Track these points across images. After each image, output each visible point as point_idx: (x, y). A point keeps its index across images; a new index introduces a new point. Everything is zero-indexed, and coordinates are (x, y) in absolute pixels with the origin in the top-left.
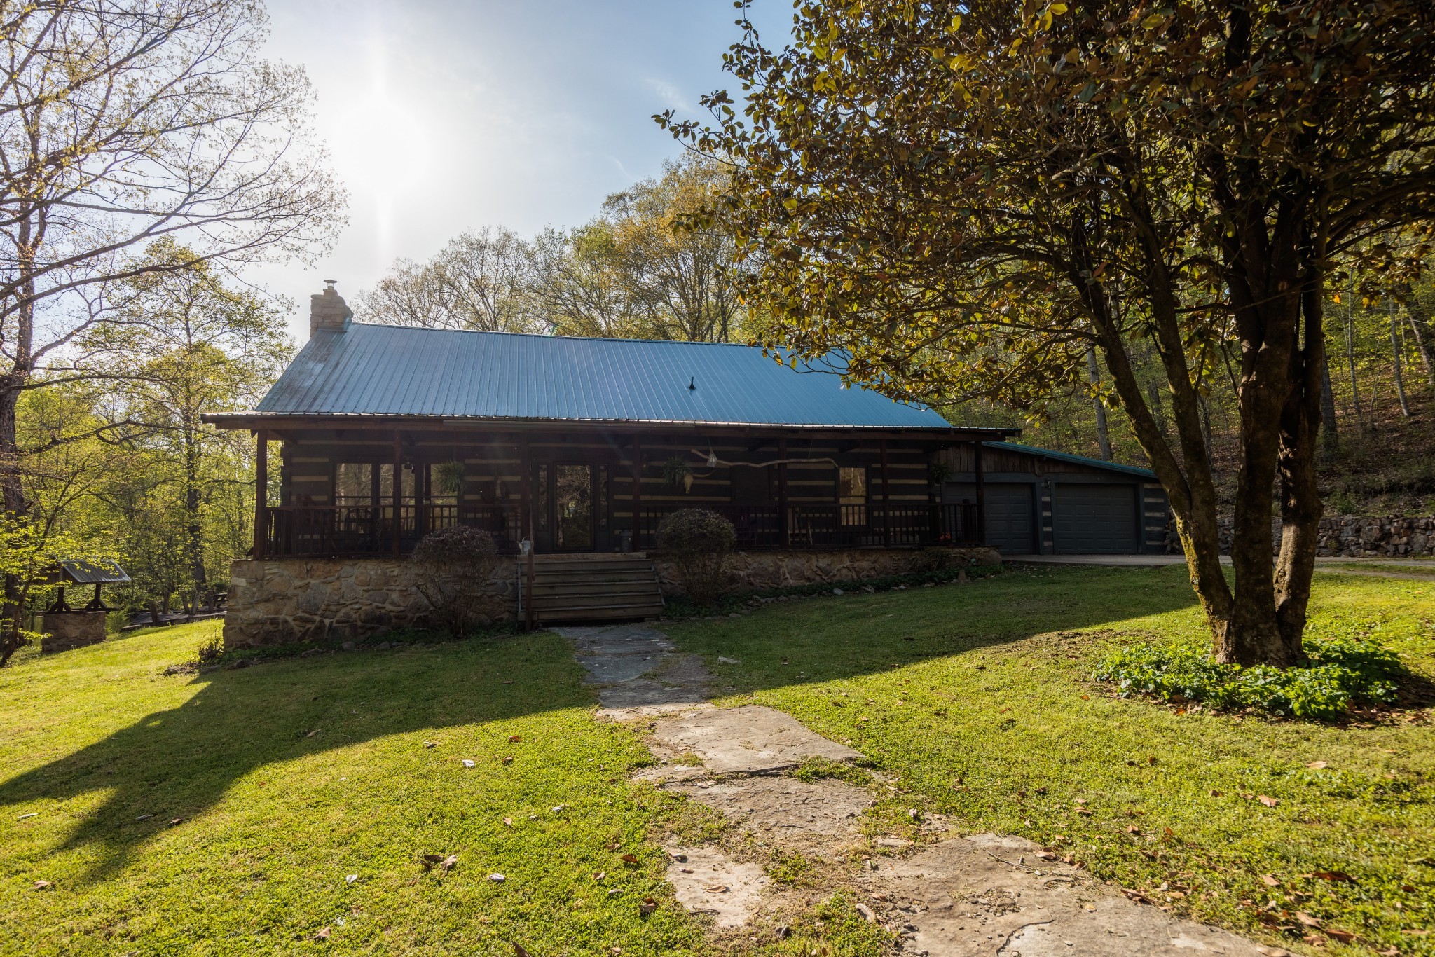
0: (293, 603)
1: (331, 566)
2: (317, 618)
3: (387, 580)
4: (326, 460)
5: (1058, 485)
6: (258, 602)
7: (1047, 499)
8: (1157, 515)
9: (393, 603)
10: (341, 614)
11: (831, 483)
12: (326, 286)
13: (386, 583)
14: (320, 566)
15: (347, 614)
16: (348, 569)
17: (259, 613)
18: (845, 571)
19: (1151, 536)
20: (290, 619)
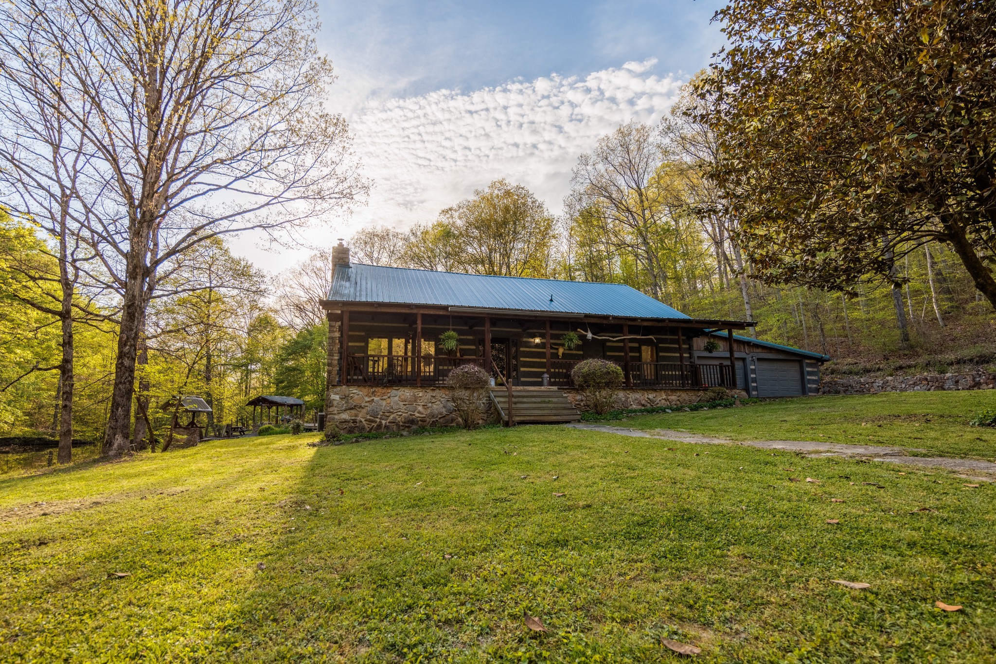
0: (364, 411)
1: (384, 391)
2: (378, 420)
3: (416, 399)
4: (363, 334)
5: (759, 359)
6: (346, 410)
7: (753, 367)
8: (814, 378)
9: (419, 412)
10: (391, 417)
11: (637, 354)
12: (338, 242)
13: (415, 401)
14: (379, 390)
15: (394, 418)
16: (394, 392)
17: (345, 416)
18: (663, 401)
19: (811, 390)
20: (363, 420)
